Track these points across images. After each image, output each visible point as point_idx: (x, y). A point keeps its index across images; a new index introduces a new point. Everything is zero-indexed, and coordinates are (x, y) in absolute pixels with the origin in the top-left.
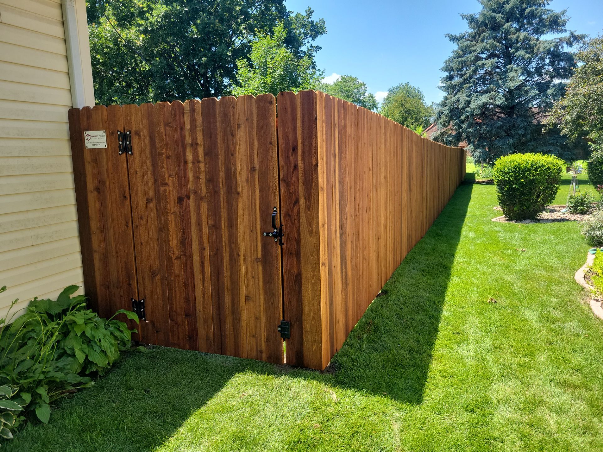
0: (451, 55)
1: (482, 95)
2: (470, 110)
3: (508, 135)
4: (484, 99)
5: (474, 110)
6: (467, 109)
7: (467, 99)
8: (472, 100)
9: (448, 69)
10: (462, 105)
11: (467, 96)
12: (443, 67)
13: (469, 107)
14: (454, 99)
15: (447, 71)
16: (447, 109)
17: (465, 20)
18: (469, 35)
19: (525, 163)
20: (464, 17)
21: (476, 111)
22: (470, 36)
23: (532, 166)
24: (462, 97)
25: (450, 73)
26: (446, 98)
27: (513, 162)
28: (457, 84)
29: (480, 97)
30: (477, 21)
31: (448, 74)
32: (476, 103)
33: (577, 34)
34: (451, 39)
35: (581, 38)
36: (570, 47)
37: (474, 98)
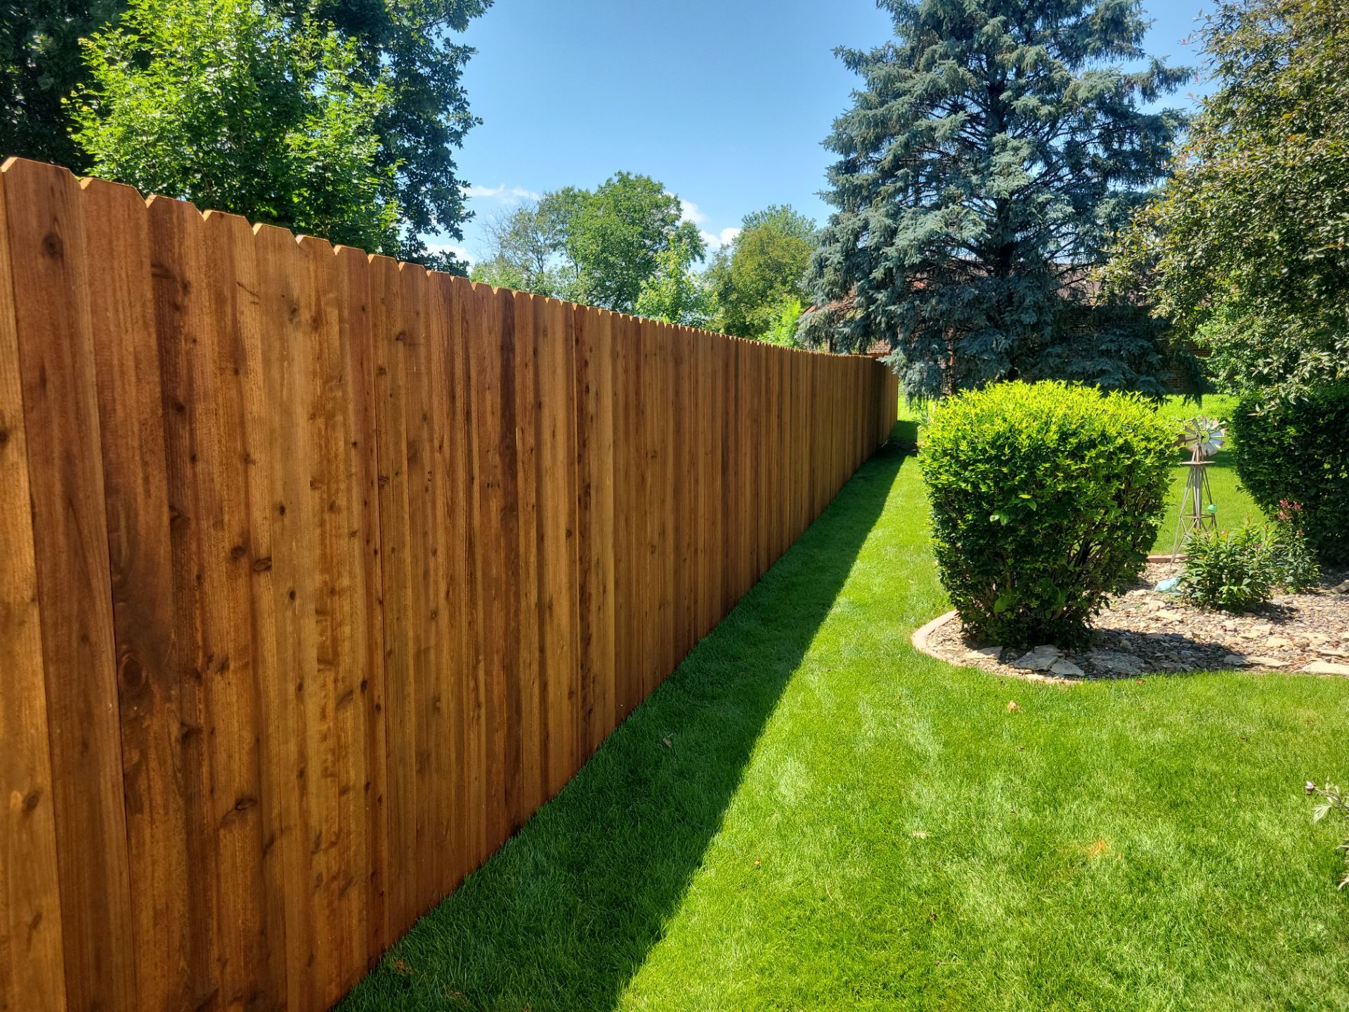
0: (850, 105)
1: (926, 214)
2: (895, 254)
3: (997, 326)
4: (931, 223)
5: (906, 254)
6: (887, 250)
7: (888, 221)
8: (900, 227)
9: (842, 144)
10: (876, 240)
11: (887, 215)
12: (830, 138)
13: (892, 244)
14: (855, 222)
15: (841, 150)
16: (839, 249)
18: (897, 53)
19: (1036, 425)
21: (911, 256)
22: (898, 55)
23: (1064, 437)
24: (876, 216)
25: (847, 154)
26: (836, 220)
27: (990, 418)
28: (866, 184)
29: (922, 219)
30: (917, 13)
31: (841, 158)
32: (910, 235)
33: (1169, 65)
34: (849, 63)
35: (1178, 79)
36: (1150, 100)
37: (905, 222)
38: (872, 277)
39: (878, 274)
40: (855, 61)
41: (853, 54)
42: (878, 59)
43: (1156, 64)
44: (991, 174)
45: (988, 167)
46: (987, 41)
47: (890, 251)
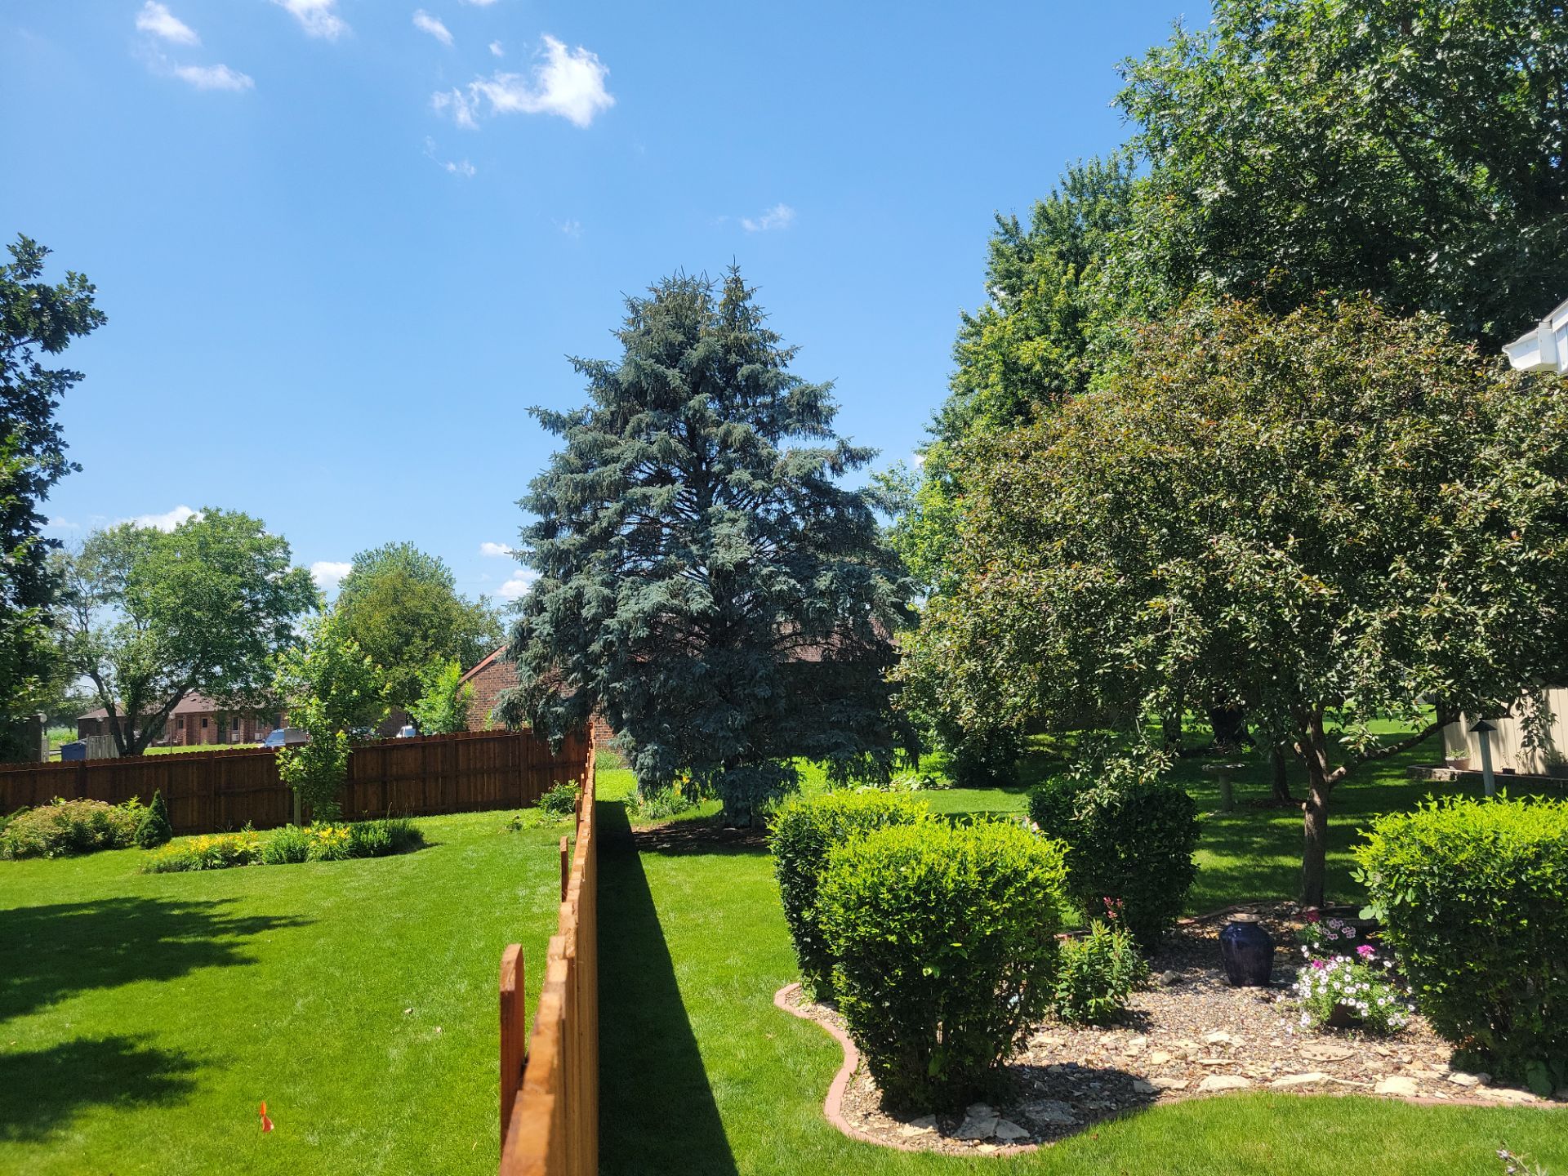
0: (548, 467)
1: (648, 584)
2: (617, 626)
3: (731, 702)
4: (656, 594)
5: (630, 627)
6: (607, 622)
7: (607, 591)
8: (620, 597)
9: (544, 506)
10: (593, 611)
11: (604, 584)
12: (527, 497)
13: (613, 616)
14: (567, 591)
15: (539, 512)
16: (547, 619)
17: (582, 373)
18: (597, 418)
20: (580, 366)
21: (637, 629)
22: (597, 420)
23: (982, 874)
24: (590, 584)
25: (547, 514)
26: (540, 588)
28: (572, 548)
29: (644, 590)
30: (617, 381)
31: (541, 519)
32: (633, 606)
33: (853, 445)
34: (544, 423)
35: (863, 458)
36: (838, 475)
37: (625, 592)
38: (590, 650)
39: (595, 647)
40: (553, 422)
41: (551, 415)
42: (577, 421)
43: (842, 442)
44: (712, 545)
45: (708, 538)
46: (694, 415)
47: (612, 623)
